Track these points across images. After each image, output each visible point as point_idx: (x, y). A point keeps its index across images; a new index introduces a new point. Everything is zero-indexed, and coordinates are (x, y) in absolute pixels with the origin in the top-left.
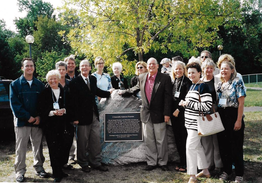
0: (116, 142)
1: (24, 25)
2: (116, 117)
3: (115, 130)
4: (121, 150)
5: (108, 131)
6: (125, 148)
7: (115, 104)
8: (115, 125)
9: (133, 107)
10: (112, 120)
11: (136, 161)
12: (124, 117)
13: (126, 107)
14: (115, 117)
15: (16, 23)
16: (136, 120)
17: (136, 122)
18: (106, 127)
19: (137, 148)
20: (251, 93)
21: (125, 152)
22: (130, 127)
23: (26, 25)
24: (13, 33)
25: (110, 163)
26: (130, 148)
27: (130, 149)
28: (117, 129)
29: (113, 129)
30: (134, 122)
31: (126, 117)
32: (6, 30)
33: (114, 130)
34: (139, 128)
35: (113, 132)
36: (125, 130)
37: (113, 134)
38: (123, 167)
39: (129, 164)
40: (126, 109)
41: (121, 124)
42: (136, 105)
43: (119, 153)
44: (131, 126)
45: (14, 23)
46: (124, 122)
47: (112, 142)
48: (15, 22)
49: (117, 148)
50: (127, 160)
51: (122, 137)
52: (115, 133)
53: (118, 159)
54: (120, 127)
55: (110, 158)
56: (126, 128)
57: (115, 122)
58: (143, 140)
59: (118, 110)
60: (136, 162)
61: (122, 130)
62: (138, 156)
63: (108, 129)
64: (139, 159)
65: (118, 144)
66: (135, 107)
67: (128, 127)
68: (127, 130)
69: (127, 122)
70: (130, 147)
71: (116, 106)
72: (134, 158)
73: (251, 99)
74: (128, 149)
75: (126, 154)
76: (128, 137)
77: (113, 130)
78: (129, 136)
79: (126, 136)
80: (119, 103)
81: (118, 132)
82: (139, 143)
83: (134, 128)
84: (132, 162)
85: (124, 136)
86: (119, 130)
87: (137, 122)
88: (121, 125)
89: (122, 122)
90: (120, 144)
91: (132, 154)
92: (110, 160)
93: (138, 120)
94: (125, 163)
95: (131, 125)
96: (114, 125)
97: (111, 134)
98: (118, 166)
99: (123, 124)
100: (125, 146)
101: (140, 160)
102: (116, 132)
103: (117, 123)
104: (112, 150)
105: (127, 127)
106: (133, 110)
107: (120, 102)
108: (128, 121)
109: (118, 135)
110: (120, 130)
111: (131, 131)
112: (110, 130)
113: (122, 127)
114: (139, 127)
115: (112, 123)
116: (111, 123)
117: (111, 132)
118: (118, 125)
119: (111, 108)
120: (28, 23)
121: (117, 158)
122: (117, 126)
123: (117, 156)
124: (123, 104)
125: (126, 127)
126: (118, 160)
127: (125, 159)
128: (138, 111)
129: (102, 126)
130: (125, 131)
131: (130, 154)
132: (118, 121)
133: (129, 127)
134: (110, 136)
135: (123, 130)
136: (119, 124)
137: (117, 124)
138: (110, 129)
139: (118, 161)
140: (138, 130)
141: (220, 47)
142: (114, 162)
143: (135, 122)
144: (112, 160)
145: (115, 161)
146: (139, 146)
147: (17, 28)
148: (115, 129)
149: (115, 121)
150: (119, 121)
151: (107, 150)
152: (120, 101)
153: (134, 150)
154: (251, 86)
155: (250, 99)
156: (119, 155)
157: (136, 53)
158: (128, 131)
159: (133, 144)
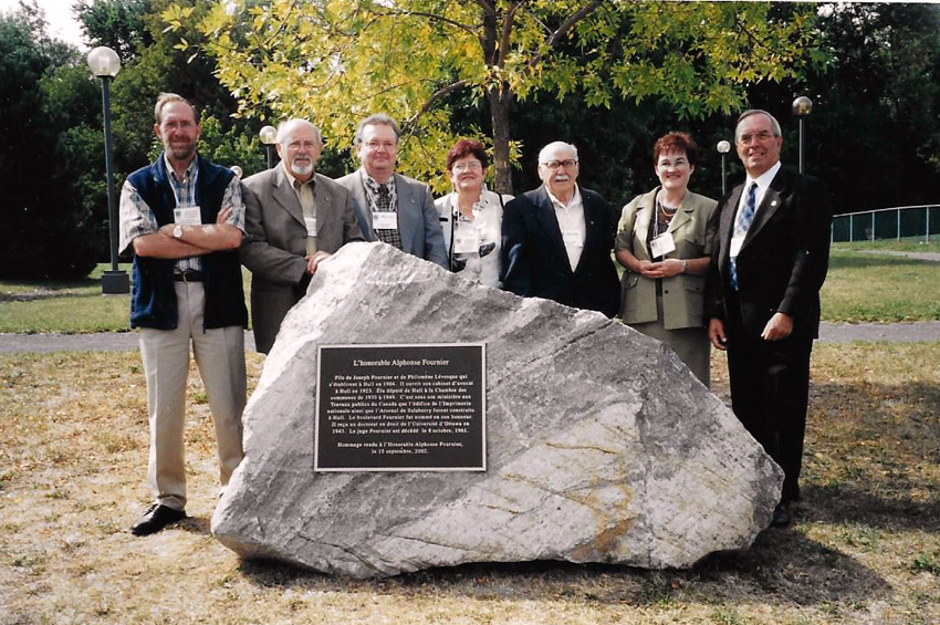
0: (367, 476)
1: (109, 23)
2: (369, 363)
3: (363, 421)
4: (388, 507)
5: (334, 424)
6: (404, 501)
7: (367, 304)
8: (364, 401)
9: (446, 321)
10: (348, 378)
11: (451, 557)
12: (404, 363)
13: (416, 321)
14: (362, 363)
15: (81, 17)
16: (458, 380)
17: (457, 387)
18: (325, 405)
19: (459, 503)
20: (911, 271)
21: (406, 520)
22: (431, 407)
23: (116, 24)
24: (72, 51)
25: (337, 564)
26: (425, 503)
27: (429, 507)
28: (370, 414)
29: (356, 414)
30: (447, 387)
31: (412, 363)
32: (47, 40)
33: (356, 421)
34: (468, 414)
35: (353, 428)
36: (405, 420)
37: (355, 438)
38: (394, 583)
39: (421, 571)
40: (416, 326)
41: (390, 394)
42: (457, 312)
43: (377, 521)
44: (434, 404)
45: (76, 16)
46: (404, 388)
47: (348, 473)
48: (78, 13)
49: (370, 499)
50: (411, 556)
51: (393, 452)
52: (364, 432)
53: (375, 548)
54: (384, 408)
55: (337, 543)
56: (410, 414)
57: (363, 387)
58: (484, 469)
59: (377, 333)
60: (452, 563)
61: (394, 421)
62: (463, 539)
63: (332, 415)
64: (465, 552)
65: (376, 484)
66: (454, 320)
67: (421, 407)
68: (417, 421)
69: (417, 387)
70: (428, 497)
71: (372, 313)
72: (445, 545)
73: (916, 295)
74: (417, 503)
75: (411, 529)
76: (422, 451)
77: (352, 421)
78: (422, 448)
79: (412, 449)
80: (382, 302)
81: (374, 428)
82: (466, 480)
83: (445, 414)
84: (436, 562)
85: (403, 448)
86: (382, 421)
87: (463, 387)
88: (390, 401)
89: (393, 387)
90: (384, 483)
91: (434, 528)
92: (336, 552)
93: (464, 380)
94: (405, 566)
95: (435, 400)
96: (360, 398)
97: (347, 438)
98: (372, 578)
99: (397, 395)
100: (404, 494)
101: (470, 556)
102: (368, 428)
103: (374, 388)
104: (347, 507)
105: (417, 407)
106: (445, 335)
107: (390, 298)
108: (422, 381)
109: (374, 445)
110: (386, 421)
111: (433, 428)
112: (340, 421)
113: (394, 408)
114: (466, 407)
115: (348, 391)
116: (345, 388)
117: (347, 429)
118: (377, 401)
119: (347, 324)
120: (123, 17)
121: (368, 543)
122: (370, 401)
123: (367, 533)
124: (401, 306)
125: (412, 407)
126: (374, 552)
127: (403, 550)
128: (465, 339)
129: (307, 404)
130: (408, 428)
131: (429, 529)
132: (378, 381)
133: (428, 407)
134: (339, 445)
135: (400, 421)
136: (382, 394)
137: (374, 393)
138: (342, 418)
139: (371, 559)
140: (466, 420)
141: (803, 105)
142: (353, 561)
143: (452, 387)
144: (346, 551)
145: (362, 559)
146: (465, 493)
147: (85, 33)
148: (363, 414)
149: (362, 381)
150: (382, 381)
151: (326, 506)
152: (388, 293)
153: (444, 511)
154: (906, 249)
155: (914, 292)
156: (375, 532)
157: (477, 95)
158: (420, 428)
159: (441, 484)
